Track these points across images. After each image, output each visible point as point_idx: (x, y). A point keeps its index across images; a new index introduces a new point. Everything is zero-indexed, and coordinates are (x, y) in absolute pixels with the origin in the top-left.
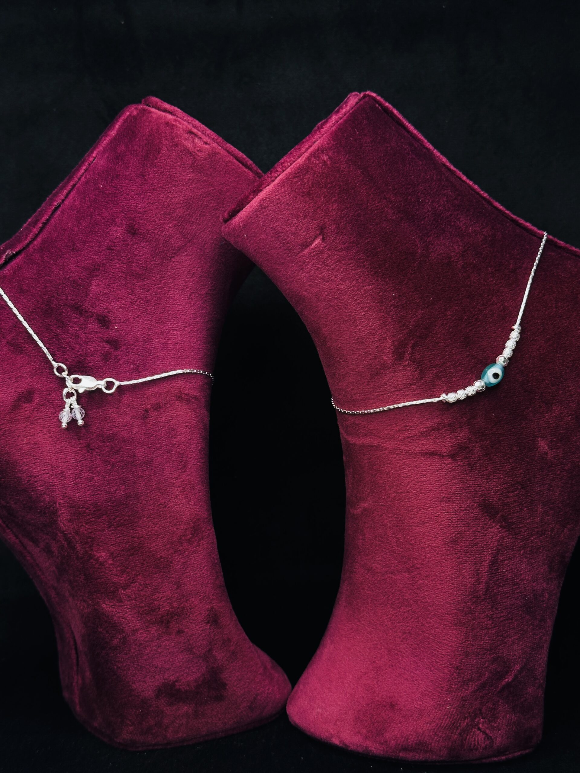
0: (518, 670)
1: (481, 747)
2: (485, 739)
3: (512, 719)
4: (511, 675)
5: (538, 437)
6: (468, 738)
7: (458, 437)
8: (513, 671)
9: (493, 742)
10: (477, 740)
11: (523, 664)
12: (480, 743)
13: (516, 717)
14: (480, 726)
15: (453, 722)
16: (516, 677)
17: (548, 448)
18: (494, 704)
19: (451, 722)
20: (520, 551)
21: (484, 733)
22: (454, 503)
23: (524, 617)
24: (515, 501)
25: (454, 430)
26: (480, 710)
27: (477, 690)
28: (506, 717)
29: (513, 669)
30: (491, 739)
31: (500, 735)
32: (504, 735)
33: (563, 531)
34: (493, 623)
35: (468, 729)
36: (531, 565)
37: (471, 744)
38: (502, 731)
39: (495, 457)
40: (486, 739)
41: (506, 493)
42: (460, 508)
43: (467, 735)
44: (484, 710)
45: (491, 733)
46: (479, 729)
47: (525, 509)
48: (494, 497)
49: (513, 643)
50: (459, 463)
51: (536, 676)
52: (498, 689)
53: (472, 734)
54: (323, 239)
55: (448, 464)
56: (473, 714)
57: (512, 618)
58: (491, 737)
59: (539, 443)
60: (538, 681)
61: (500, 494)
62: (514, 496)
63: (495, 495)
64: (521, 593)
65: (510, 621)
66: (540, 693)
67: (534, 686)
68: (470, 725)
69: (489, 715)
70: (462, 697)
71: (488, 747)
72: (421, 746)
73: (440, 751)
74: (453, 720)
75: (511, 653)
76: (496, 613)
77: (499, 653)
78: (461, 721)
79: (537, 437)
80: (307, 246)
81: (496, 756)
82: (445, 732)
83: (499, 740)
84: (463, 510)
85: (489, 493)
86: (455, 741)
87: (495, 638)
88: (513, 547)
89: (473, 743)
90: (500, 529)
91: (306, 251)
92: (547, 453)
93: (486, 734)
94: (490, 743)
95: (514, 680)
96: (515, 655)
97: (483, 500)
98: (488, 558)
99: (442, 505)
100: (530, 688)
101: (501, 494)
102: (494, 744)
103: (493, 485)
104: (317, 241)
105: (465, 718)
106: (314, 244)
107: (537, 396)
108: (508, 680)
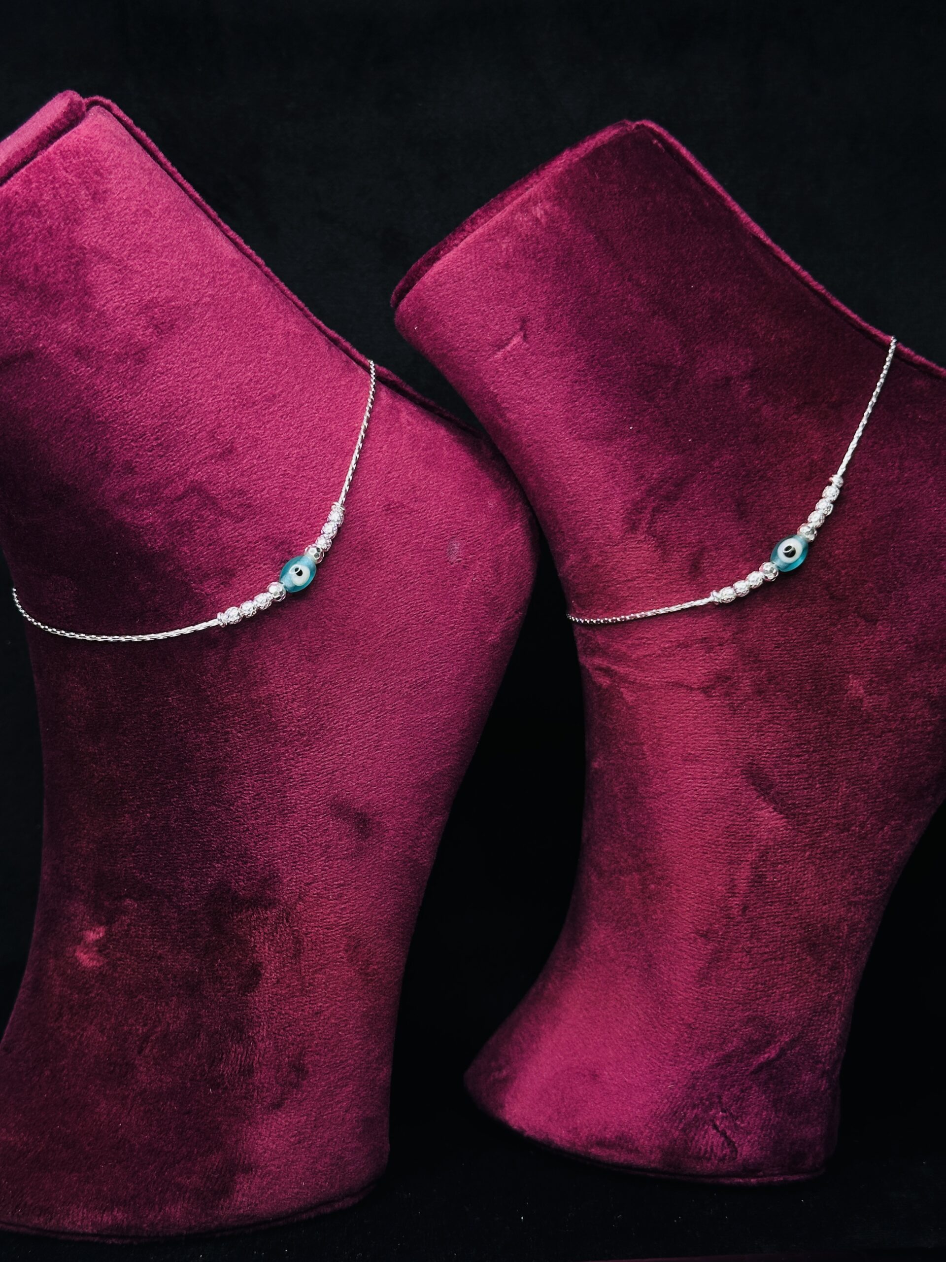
0: (786, 1043)
1: (715, 1156)
2: (723, 1144)
3: (770, 1119)
4: (774, 1048)
5: (849, 673)
6: (696, 1138)
7: (716, 659)
8: (779, 1043)
9: (737, 1152)
10: (710, 1144)
11: (797, 1034)
12: (714, 1148)
13: (778, 1117)
14: (718, 1123)
15: (675, 1109)
16: (783, 1052)
17: (865, 692)
18: (742, 1091)
19: (672, 1109)
20: (805, 851)
21: (723, 1134)
22: (704, 765)
23: (804, 959)
24: (801, 772)
25: (710, 649)
26: (720, 1097)
27: (718, 1065)
28: (761, 1115)
29: (779, 1040)
30: (734, 1145)
31: (749, 1141)
32: (756, 1143)
33: (882, 829)
34: (750, 962)
35: (697, 1124)
36: (822, 877)
37: (700, 1149)
38: (752, 1135)
39: (773, 698)
40: (726, 1144)
41: (787, 756)
42: (713, 773)
43: (695, 1134)
44: (725, 1099)
45: (733, 1137)
46: (715, 1127)
47: (818, 786)
48: (766, 761)
49: (783, 998)
50: (714, 702)
51: (818, 1056)
52: (752, 1069)
53: (703, 1133)
54: (525, 337)
55: (700, 702)
56: (707, 1103)
57: (784, 957)
58: (734, 1143)
59: (849, 683)
60: (821, 1065)
61: (776, 757)
62: (800, 763)
63: (768, 757)
64: (802, 919)
65: (780, 962)
66: (824, 1084)
67: (814, 1073)
68: (701, 1118)
69: (733, 1107)
70: (693, 1073)
71: (727, 1158)
72: (622, 1142)
73: (651, 1152)
74: (674, 1107)
75: (778, 1014)
76: (756, 947)
77: (757, 1011)
78: (688, 1109)
79: (847, 672)
80: (503, 347)
81: (739, 1176)
82: (660, 1124)
83: (747, 1150)
84: (718, 777)
85: (760, 754)
86: (675, 1141)
87: (753, 986)
88: (794, 843)
89: (703, 1148)
90: (775, 813)
91: (499, 355)
92: (861, 701)
93: (726, 1137)
94: (732, 1152)
95: (779, 1056)
96: (784, 1017)
97: (749, 763)
98: (751, 857)
99: (687, 766)
100: (806, 1075)
101: (779, 757)
102: (738, 1156)
103: (767, 742)
104: (515, 341)
105: (694, 1106)
106: (512, 344)
107: (852, 606)
108: (769, 1057)
